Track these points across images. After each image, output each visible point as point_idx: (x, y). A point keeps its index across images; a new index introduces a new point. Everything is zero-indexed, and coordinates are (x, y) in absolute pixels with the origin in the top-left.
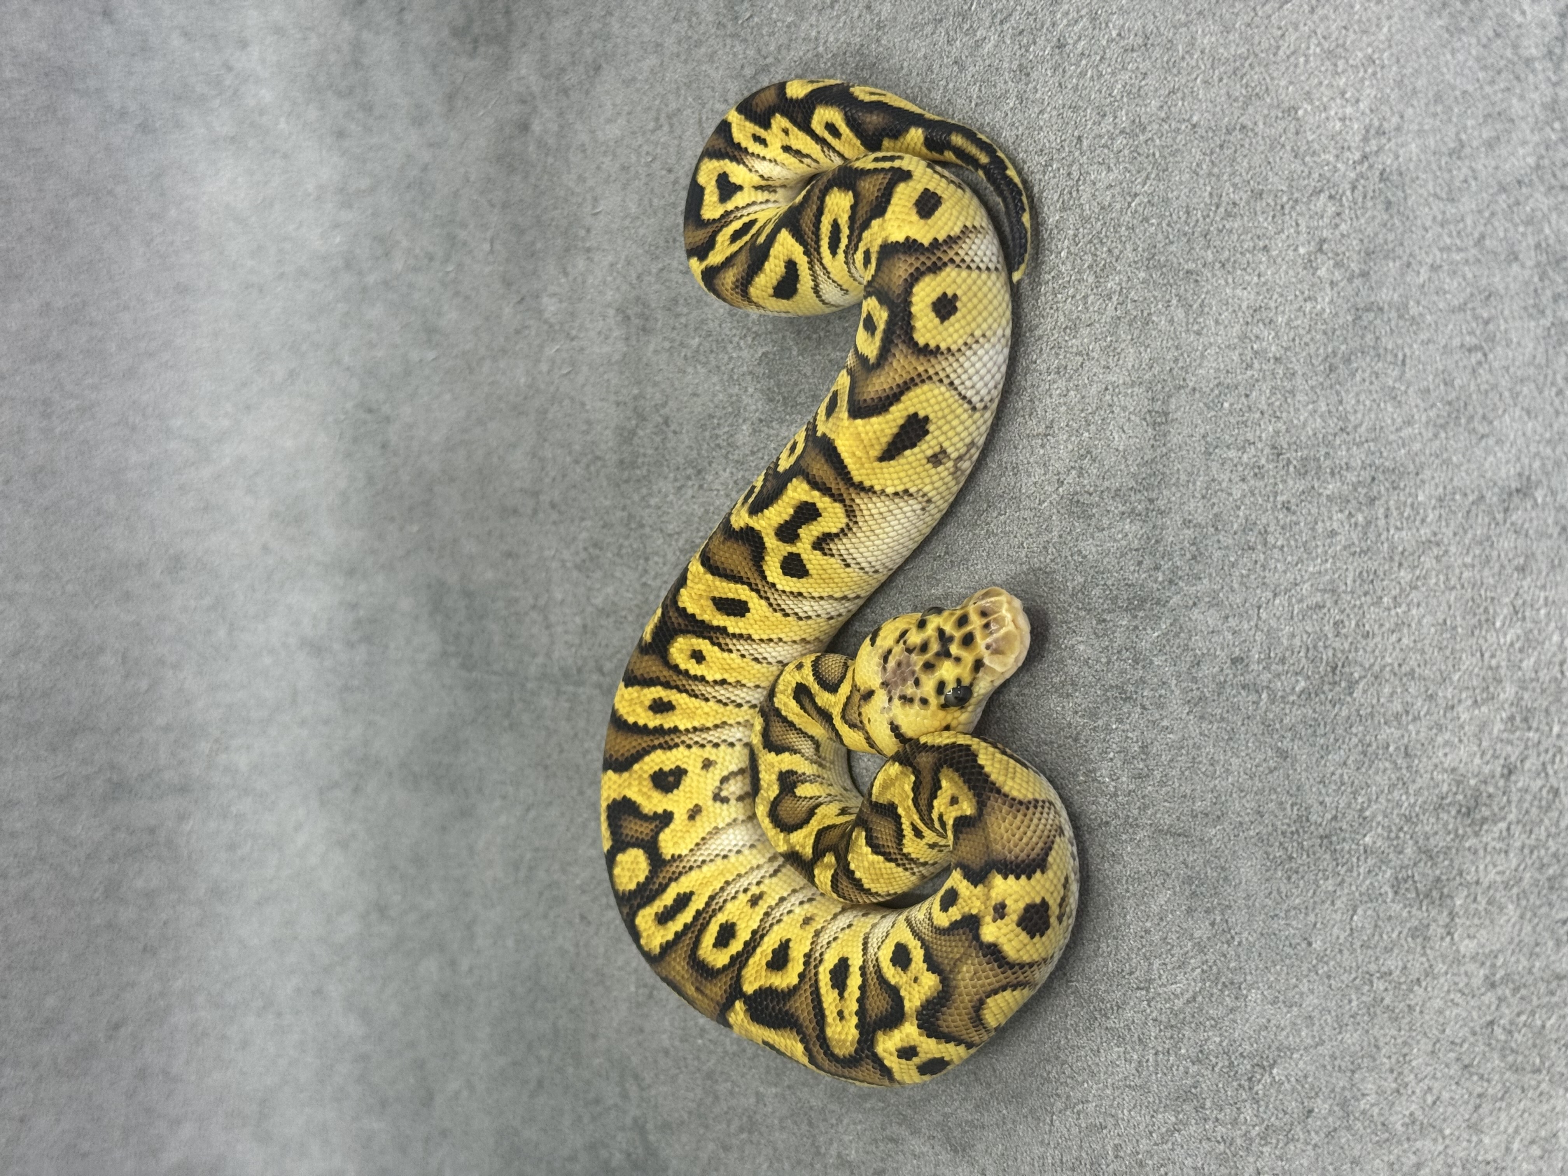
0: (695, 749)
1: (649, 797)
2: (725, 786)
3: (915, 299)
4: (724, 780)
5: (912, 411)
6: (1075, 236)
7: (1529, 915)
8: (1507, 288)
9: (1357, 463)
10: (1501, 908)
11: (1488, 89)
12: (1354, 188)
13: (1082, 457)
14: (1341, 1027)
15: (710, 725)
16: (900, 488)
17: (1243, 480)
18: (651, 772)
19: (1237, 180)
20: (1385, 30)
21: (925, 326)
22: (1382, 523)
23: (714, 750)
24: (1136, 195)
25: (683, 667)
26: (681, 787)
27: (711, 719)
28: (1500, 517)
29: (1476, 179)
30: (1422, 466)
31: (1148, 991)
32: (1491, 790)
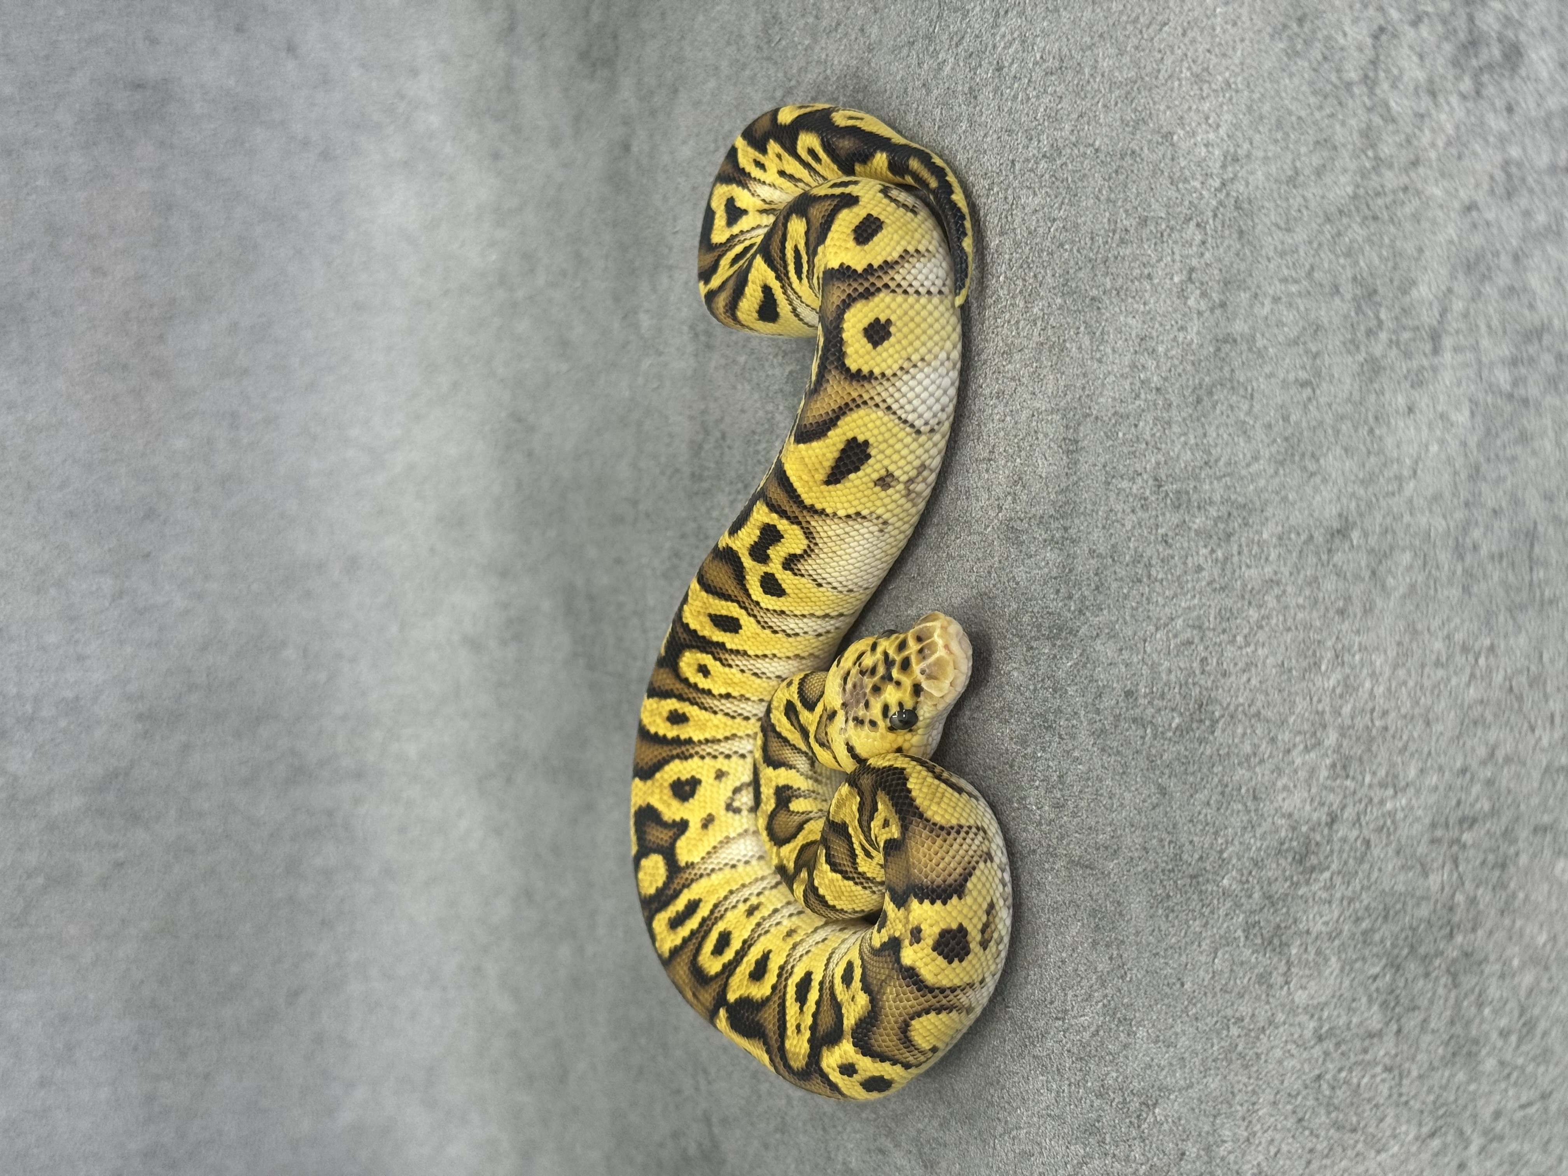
0: (708, 760)
1: (669, 806)
2: (738, 796)
3: (845, 326)
4: (736, 791)
5: (850, 435)
6: (1010, 260)
7: (1347, 968)
8: (1330, 322)
9: (1217, 498)
10: (1326, 960)
11: (1318, 115)
12: (1215, 216)
13: (1016, 483)
14: (1205, 1073)
15: (720, 737)
16: (851, 511)
17: (1133, 511)
18: (671, 781)
19: (1128, 206)
20: (1239, 53)
21: (857, 352)
22: (1236, 559)
23: (726, 761)
24: (1054, 220)
25: (692, 680)
26: (696, 797)
27: (721, 731)
28: (1324, 557)
29: (1307, 208)
30: (1266, 503)
31: (1063, 1019)
32: (1318, 838)
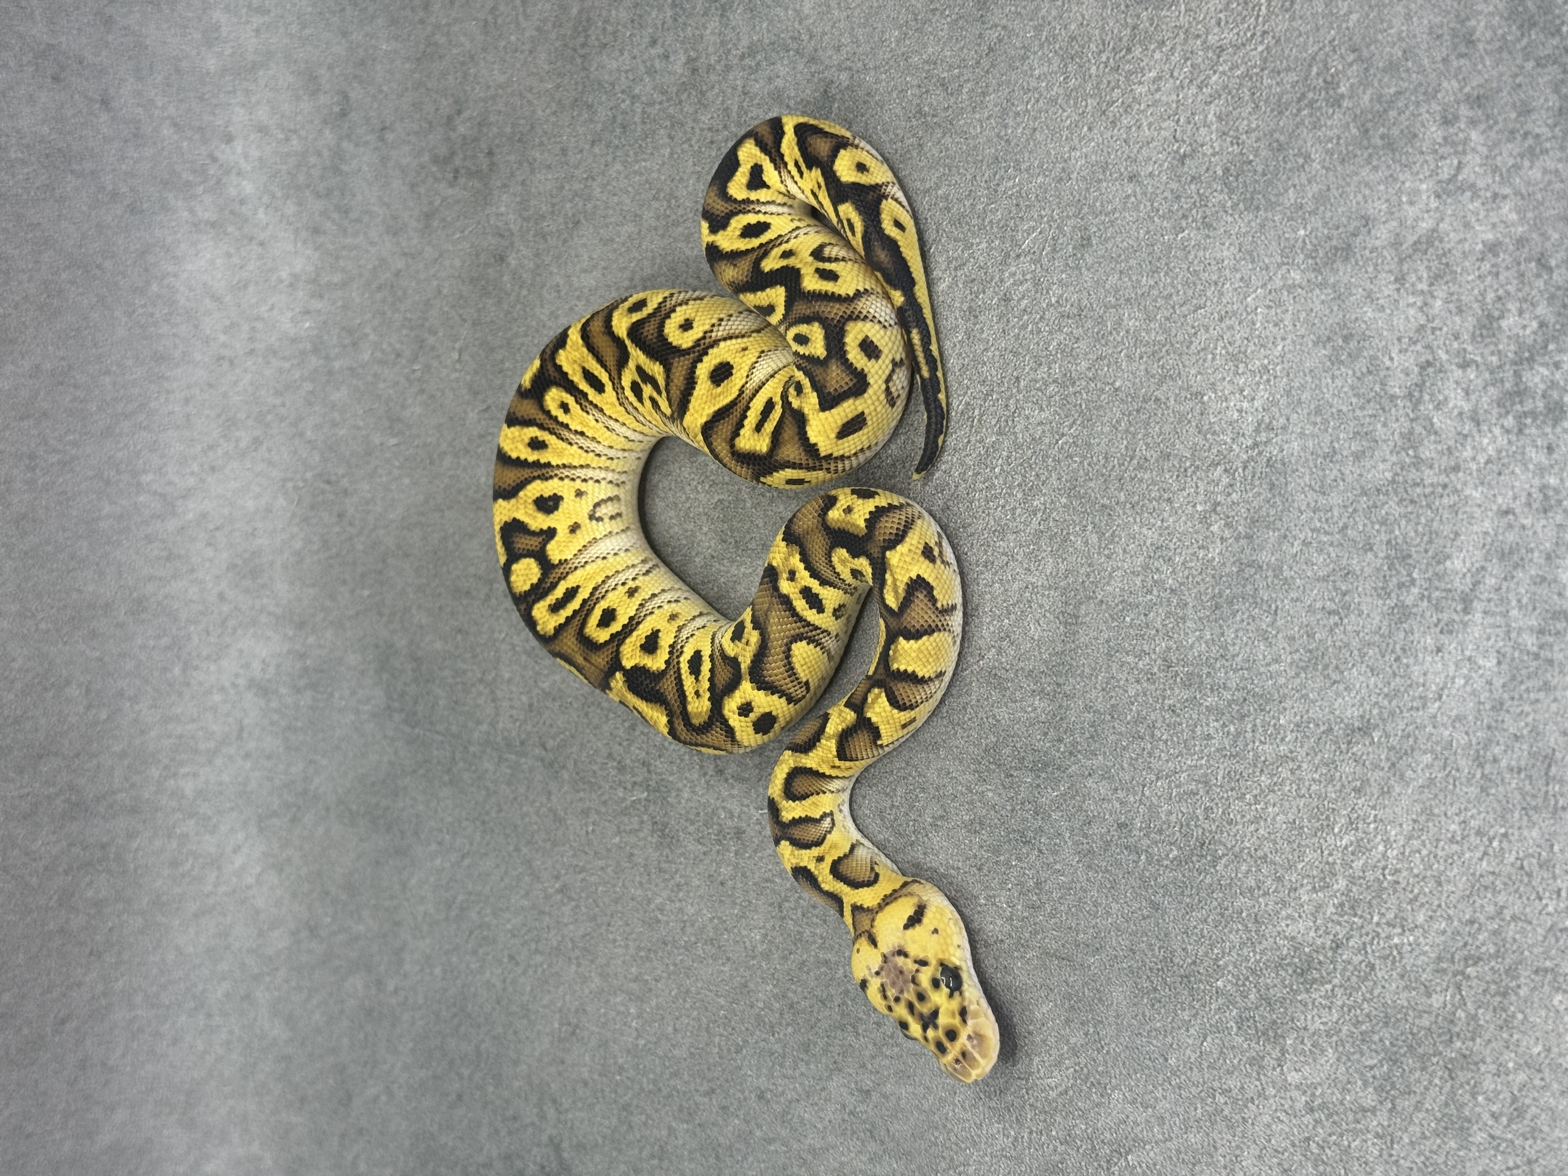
0: (567, 481)
1: (534, 517)
2: (598, 509)
4: (597, 505)
6: (1008, 457)
7: (1344, 1058)
8: (1362, 570)
9: (1232, 684)
10: (1323, 1051)
11: (1358, 413)
12: (1245, 468)
13: (1002, 639)
14: (1187, 1129)
15: (576, 464)
17: (1138, 682)
18: (534, 498)
19: (1149, 440)
20: (1280, 348)
22: (1249, 735)
23: (584, 484)
24: (1063, 435)
25: (554, 413)
26: (560, 510)
27: (577, 460)
28: (1343, 747)
29: (1343, 480)
30: (1285, 696)
31: (1027, 1080)
32: (1321, 958)
